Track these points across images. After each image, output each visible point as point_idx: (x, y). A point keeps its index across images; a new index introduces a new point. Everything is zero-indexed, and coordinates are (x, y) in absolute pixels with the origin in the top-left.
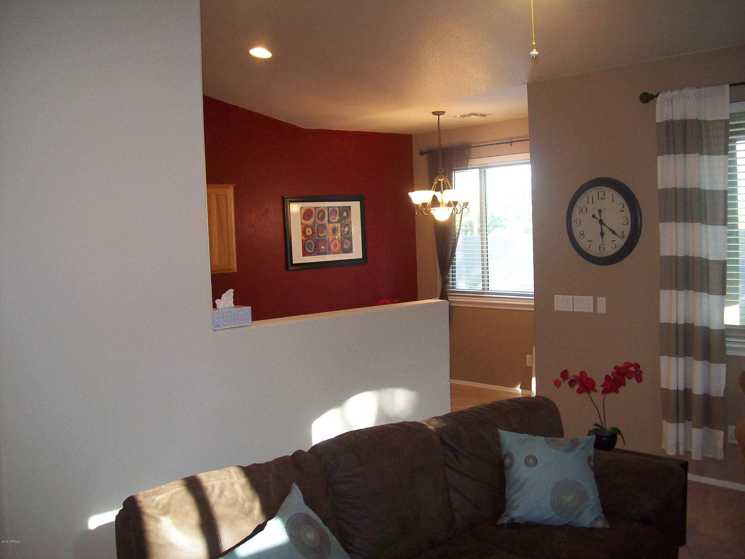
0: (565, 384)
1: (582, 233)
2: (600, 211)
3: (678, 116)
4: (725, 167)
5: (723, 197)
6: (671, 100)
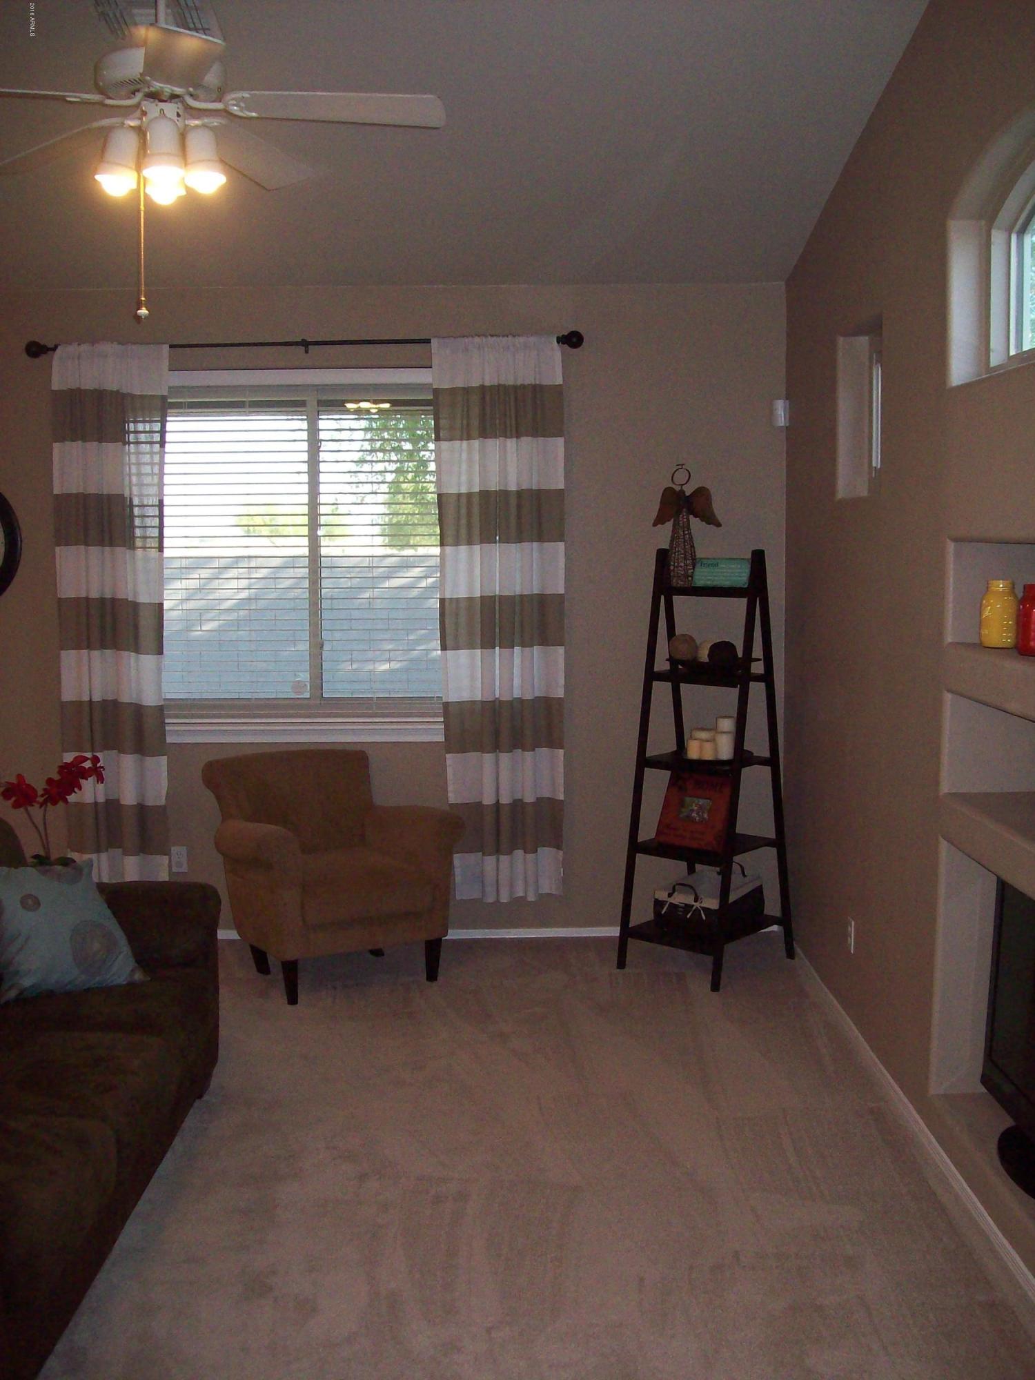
3: (88, 384)
4: (162, 464)
5: (157, 508)
6: (79, 358)
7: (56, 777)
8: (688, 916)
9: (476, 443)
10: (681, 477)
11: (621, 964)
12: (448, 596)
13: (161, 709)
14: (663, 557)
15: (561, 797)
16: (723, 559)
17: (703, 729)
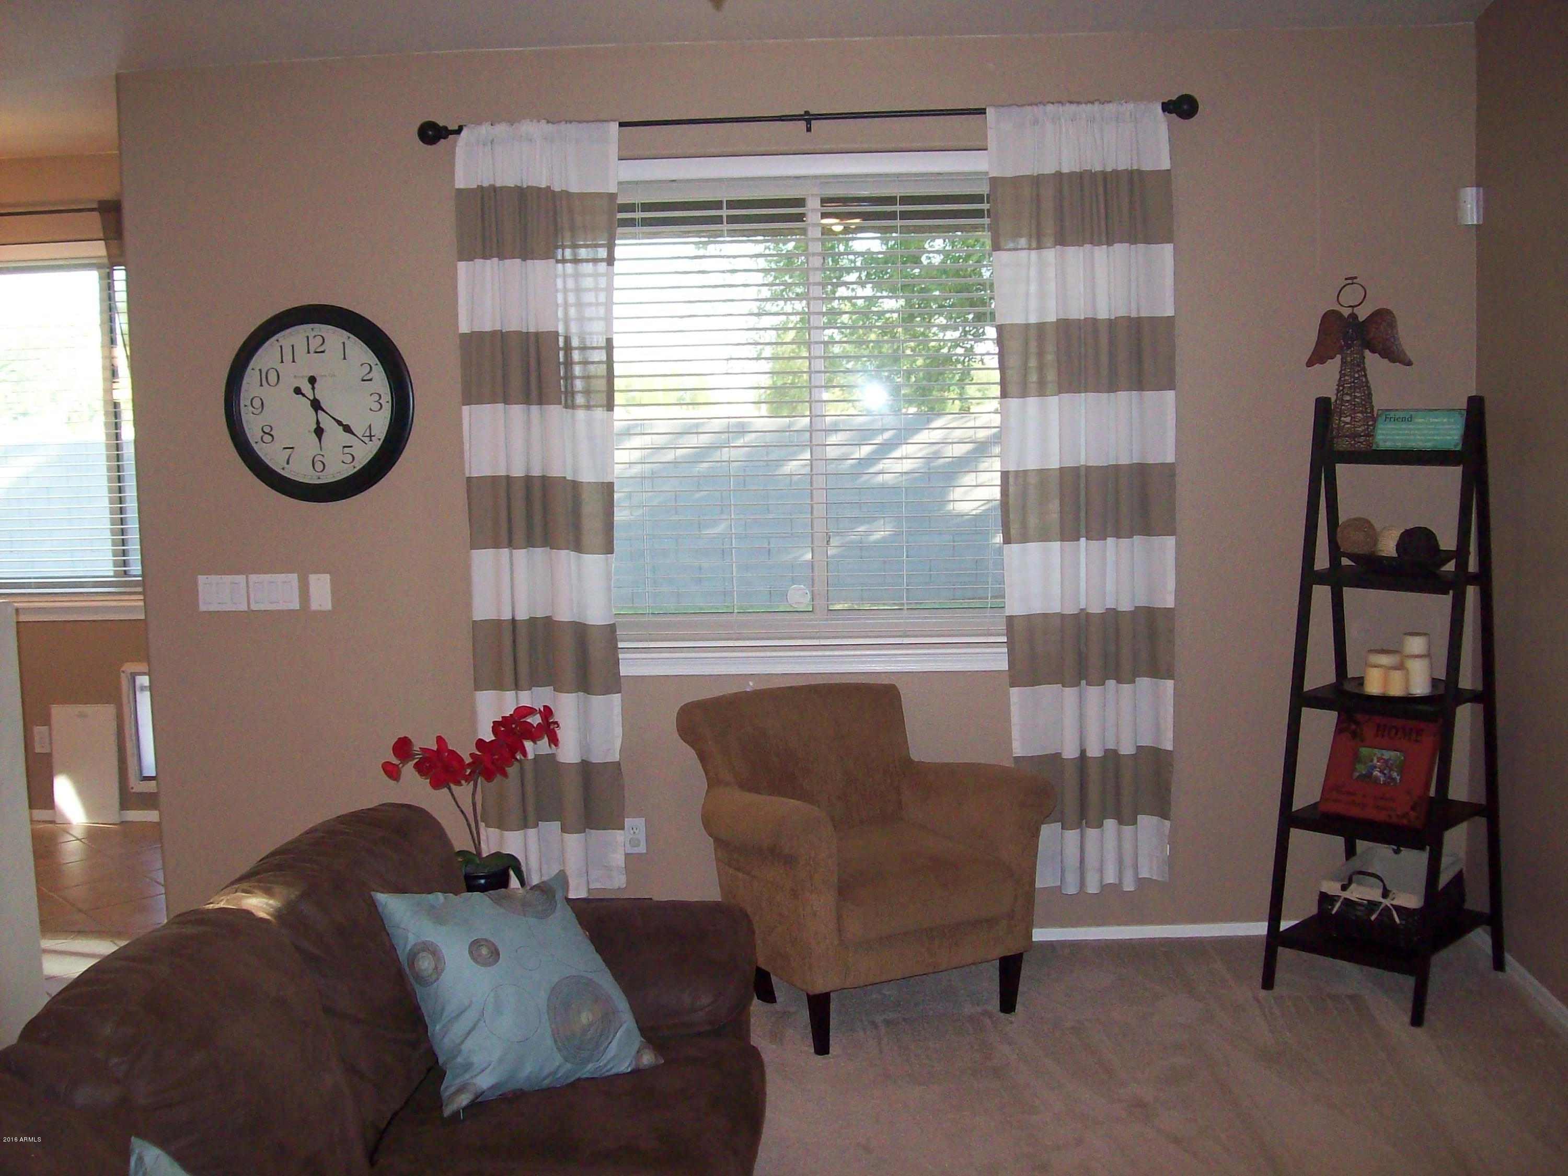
0: (408, 770)
1: (267, 430)
2: (312, 380)
3: (507, 178)
4: (610, 289)
5: (604, 351)
6: (492, 142)
7: (489, 737)
8: (1373, 918)
9: (1050, 254)
10: (1351, 296)
11: (1268, 982)
12: (1012, 468)
13: (612, 628)
14: (1323, 408)
15: (1169, 746)
16: (1417, 410)
17: (1383, 651)
